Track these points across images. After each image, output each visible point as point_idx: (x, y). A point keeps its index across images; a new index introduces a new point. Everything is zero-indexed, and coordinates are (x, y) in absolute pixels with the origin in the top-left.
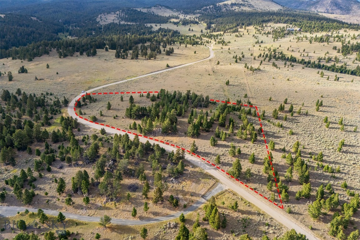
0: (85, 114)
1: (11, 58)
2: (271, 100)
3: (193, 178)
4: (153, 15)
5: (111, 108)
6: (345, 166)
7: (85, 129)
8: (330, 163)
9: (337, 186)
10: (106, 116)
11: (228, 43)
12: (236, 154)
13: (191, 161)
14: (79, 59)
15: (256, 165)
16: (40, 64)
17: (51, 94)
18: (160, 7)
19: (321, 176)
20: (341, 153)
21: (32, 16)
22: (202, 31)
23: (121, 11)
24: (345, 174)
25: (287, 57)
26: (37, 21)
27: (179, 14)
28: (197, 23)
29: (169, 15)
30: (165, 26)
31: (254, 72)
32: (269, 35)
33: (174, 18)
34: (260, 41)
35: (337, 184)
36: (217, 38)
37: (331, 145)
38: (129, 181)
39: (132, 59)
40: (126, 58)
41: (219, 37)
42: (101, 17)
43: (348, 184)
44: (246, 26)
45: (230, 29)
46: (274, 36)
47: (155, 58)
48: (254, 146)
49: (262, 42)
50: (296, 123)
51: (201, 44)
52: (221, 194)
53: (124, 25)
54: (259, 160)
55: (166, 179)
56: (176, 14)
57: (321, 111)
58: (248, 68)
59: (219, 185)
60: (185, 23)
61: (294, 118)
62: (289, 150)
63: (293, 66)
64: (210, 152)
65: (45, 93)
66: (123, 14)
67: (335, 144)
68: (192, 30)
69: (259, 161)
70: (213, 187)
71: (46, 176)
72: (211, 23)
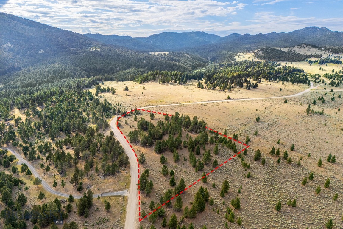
4: (293, 53)
14: (170, 85)
16: (142, 86)
17: (121, 105)
18: (305, 46)
23: (259, 50)
27: (325, 53)
29: (311, 54)
39: (209, 89)
40: (205, 88)
42: (239, 55)
53: (254, 62)
56: (320, 53)
60: (323, 62)
65: (117, 104)
66: (260, 53)
68: (323, 70)
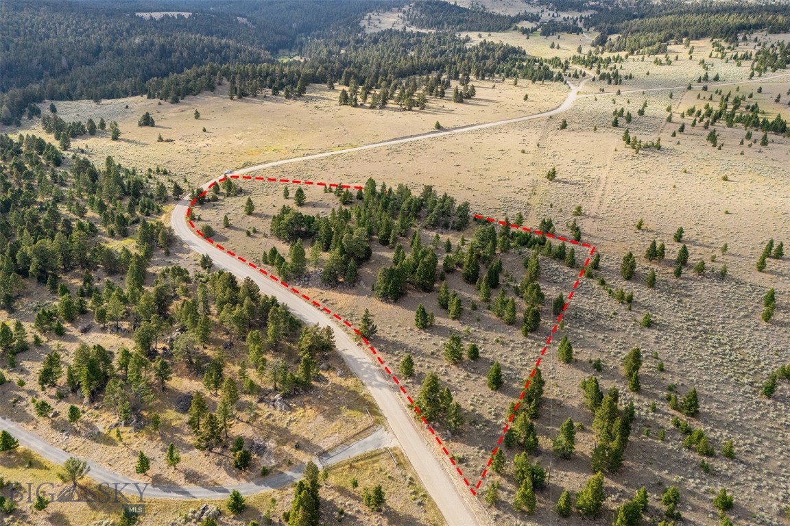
0: (200, 219)
1: (146, 96)
2: (643, 227)
3: (327, 403)
4: (483, 12)
5: (255, 211)
6: (759, 442)
7: (180, 252)
8: (719, 424)
9: (701, 498)
10: (236, 229)
11: (626, 77)
12: (465, 356)
13: (348, 360)
14: (266, 103)
15: (500, 395)
16: (188, 109)
17: (165, 173)
19: (664, 460)
20: (769, 402)
21: (241, 16)
22: (580, 50)
23: (413, 5)
24: (749, 465)
25: (761, 120)
26: (246, 25)
27: (542, 11)
28: (577, 31)
29: (517, 13)
30: (496, 38)
31: (640, 152)
32: (744, 63)
33: (526, 20)
34: (711, 75)
35: (707, 492)
36: (606, 67)
37: (752, 372)
38: (189, 385)
39: (372, 107)
40: (362, 104)
41: (611, 65)
42: (370, 18)
43: (739, 497)
44: (689, 40)
45: (649, 45)
46: (756, 64)
47: (423, 108)
48: (525, 342)
49: (716, 79)
50: (681, 295)
51: (560, 78)
52: (368, 458)
53: (411, 35)
54: (516, 382)
55: (266, 395)
56: (534, 11)
57: (771, 272)
58: (628, 142)
59: (380, 433)
60: (550, 30)
61: (681, 281)
62: (616, 368)
63: (765, 142)
64: (406, 342)
65: (154, 168)
66: (415, 12)
67: (765, 372)
68: (558, 48)
69: (515, 385)
70: (361, 434)
72: (612, 32)
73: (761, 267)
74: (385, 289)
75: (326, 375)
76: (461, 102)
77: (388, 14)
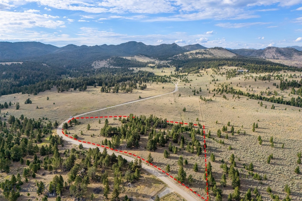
0: (70, 133)
1: (21, 93)
2: (218, 123)
3: (146, 183)
4: (135, 61)
5: (90, 129)
6: (272, 175)
7: (67, 145)
8: (260, 172)
9: (263, 191)
10: (85, 135)
11: (190, 81)
12: (184, 164)
13: (147, 170)
14: (72, 93)
15: (199, 173)
16: (42, 97)
17: (46, 119)
18: (141, 56)
19: (250, 183)
20: (270, 165)
21: (44, 63)
22: (171, 73)
23: (111, 59)
24: (271, 181)
25: (235, 92)
26: (46, 66)
27: (155, 61)
28: (168, 67)
29: (147, 61)
30: (143, 69)
31: (207, 102)
32: (224, 75)
33: (151, 63)
34: (216, 79)
35: (264, 189)
36: (183, 78)
37: (262, 158)
38: (95, 185)
39: (114, 92)
40: (109, 92)
41: (184, 77)
42: (95, 63)
43: (273, 188)
44: (205, 69)
45: (193, 71)
46: (227, 75)
47: (131, 92)
48: (199, 158)
49: (217, 80)
50: (236, 140)
51: (170, 82)
52: (167, 196)
53: (112, 69)
54: (201, 169)
55: (125, 184)
56: (153, 60)
57: (257, 132)
58: (202, 99)
59: (167, 189)
60: (159, 67)
61: (234, 137)
62: (227, 161)
63: (239, 98)
64: (163, 162)
65: (42, 118)
66: (112, 61)
67: (265, 158)
68: (164, 72)
69: (202, 170)
70: (162, 190)
71: (31, 181)
72: (179, 67)
73: (254, 131)
74: (151, 147)
75: (142, 175)
76: (143, 90)
77: (102, 61)
